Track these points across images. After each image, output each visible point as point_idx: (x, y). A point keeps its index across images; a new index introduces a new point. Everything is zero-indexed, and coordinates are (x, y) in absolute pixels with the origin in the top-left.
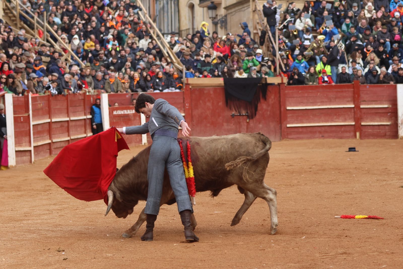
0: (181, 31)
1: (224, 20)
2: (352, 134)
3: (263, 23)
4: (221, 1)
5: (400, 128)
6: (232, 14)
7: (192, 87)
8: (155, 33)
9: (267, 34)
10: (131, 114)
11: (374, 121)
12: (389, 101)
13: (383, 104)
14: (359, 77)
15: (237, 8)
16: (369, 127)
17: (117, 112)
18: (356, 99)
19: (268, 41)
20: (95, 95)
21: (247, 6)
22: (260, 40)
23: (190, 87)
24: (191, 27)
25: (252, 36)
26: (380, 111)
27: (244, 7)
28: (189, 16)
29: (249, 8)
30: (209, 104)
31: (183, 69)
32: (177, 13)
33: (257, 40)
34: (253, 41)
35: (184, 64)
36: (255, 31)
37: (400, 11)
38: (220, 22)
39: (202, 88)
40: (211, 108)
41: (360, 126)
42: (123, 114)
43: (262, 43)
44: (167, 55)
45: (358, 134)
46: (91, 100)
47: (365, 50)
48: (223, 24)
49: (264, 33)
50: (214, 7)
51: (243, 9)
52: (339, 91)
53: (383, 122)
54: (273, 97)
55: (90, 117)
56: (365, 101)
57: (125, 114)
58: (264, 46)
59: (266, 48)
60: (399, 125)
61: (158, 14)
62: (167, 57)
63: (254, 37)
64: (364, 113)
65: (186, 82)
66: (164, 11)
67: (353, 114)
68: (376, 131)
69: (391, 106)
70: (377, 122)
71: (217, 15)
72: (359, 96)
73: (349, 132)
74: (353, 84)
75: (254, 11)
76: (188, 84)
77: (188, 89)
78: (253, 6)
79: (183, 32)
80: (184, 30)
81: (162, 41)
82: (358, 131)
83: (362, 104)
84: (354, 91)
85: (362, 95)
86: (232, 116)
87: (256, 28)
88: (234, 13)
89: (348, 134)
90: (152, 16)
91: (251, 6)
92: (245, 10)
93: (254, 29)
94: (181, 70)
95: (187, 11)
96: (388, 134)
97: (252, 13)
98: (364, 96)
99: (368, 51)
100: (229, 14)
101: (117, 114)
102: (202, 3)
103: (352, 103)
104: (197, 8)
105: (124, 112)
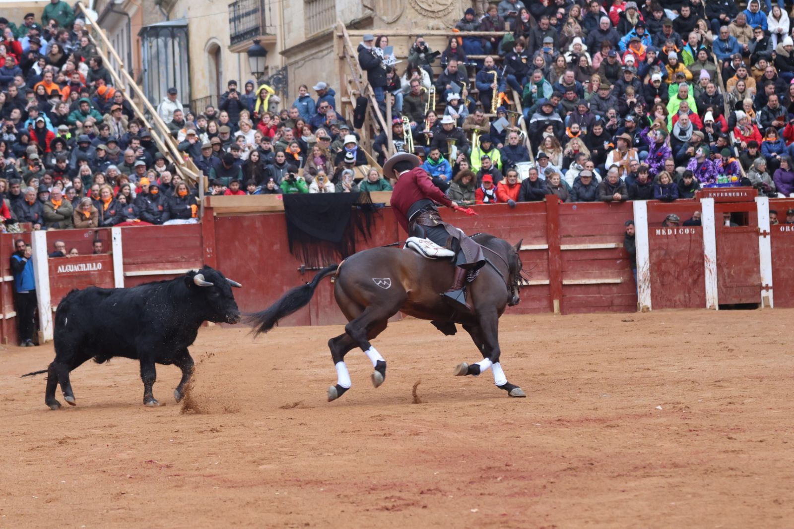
0: (195, 101)
1: (280, 76)
2: (545, 303)
3: (361, 82)
4: (276, 40)
5: (642, 289)
6: (297, 66)
7: (218, 214)
8: (142, 108)
9: (369, 105)
10: (94, 271)
11: (588, 278)
12: (619, 234)
13: (607, 242)
14: (556, 188)
15: (307, 53)
16: (578, 289)
17: (65, 268)
18: (552, 232)
19: (371, 119)
20: (21, 234)
21: (328, 48)
22: (355, 117)
23: (215, 214)
24: (214, 93)
25: (339, 109)
26: (601, 256)
27: (322, 51)
28: (210, 72)
29: (332, 51)
30: (253, 248)
31: (198, 178)
32: (186, 64)
33: (350, 117)
34: (341, 118)
35: (200, 168)
36: (345, 99)
37: (636, 52)
38: (274, 81)
39: (239, 215)
40: (258, 255)
41: (561, 286)
42: (78, 272)
43: (359, 123)
44: (166, 150)
45: (556, 303)
46: (12, 244)
47: (568, 133)
48: (280, 85)
49: (363, 102)
50: (260, 52)
51: (320, 54)
52: (517, 217)
53: (608, 277)
54: (382, 232)
55: (9, 278)
56: (569, 236)
57: (81, 272)
58: (363, 128)
59: (368, 132)
60: (639, 284)
61: (146, 67)
62: (167, 153)
63: (343, 111)
64: (568, 261)
65: (206, 205)
66: (158, 61)
67: (545, 262)
68: (593, 296)
69: (621, 246)
70: (595, 278)
71: (266, 68)
72: (557, 226)
73: (539, 300)
74: (545, 202)
75: (342, 58)
76: (209, 209)
77: (209, 218)
78: (339, 48)
79: (199, 104)
80: (201, 99)
81: (156, 122)
82: (557, 299)
83: (565, 243)
84: (547, 216)
85: (564, 224)
86: (299, 270)
87: (345, 93)
88: (303, 62)
89: (535, 305)
90: (135, 72)
91: (336, 48)
92: (323, 57)
93: (342, 96)
94: (195, 179)
95: (207, 59)
96: (617, 301)
97: (337, 62)
98: (567, 226)
99: (575, 134)
100: (291, 64)
101: (66, 273)
102: (235, 43)
103: (545, 241)
104: (226, 54)
105: (80, 267)
